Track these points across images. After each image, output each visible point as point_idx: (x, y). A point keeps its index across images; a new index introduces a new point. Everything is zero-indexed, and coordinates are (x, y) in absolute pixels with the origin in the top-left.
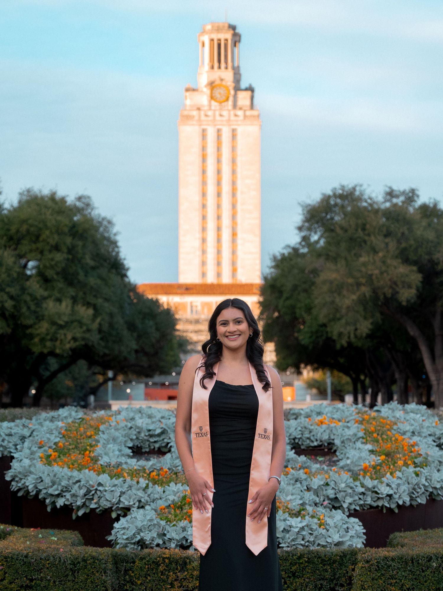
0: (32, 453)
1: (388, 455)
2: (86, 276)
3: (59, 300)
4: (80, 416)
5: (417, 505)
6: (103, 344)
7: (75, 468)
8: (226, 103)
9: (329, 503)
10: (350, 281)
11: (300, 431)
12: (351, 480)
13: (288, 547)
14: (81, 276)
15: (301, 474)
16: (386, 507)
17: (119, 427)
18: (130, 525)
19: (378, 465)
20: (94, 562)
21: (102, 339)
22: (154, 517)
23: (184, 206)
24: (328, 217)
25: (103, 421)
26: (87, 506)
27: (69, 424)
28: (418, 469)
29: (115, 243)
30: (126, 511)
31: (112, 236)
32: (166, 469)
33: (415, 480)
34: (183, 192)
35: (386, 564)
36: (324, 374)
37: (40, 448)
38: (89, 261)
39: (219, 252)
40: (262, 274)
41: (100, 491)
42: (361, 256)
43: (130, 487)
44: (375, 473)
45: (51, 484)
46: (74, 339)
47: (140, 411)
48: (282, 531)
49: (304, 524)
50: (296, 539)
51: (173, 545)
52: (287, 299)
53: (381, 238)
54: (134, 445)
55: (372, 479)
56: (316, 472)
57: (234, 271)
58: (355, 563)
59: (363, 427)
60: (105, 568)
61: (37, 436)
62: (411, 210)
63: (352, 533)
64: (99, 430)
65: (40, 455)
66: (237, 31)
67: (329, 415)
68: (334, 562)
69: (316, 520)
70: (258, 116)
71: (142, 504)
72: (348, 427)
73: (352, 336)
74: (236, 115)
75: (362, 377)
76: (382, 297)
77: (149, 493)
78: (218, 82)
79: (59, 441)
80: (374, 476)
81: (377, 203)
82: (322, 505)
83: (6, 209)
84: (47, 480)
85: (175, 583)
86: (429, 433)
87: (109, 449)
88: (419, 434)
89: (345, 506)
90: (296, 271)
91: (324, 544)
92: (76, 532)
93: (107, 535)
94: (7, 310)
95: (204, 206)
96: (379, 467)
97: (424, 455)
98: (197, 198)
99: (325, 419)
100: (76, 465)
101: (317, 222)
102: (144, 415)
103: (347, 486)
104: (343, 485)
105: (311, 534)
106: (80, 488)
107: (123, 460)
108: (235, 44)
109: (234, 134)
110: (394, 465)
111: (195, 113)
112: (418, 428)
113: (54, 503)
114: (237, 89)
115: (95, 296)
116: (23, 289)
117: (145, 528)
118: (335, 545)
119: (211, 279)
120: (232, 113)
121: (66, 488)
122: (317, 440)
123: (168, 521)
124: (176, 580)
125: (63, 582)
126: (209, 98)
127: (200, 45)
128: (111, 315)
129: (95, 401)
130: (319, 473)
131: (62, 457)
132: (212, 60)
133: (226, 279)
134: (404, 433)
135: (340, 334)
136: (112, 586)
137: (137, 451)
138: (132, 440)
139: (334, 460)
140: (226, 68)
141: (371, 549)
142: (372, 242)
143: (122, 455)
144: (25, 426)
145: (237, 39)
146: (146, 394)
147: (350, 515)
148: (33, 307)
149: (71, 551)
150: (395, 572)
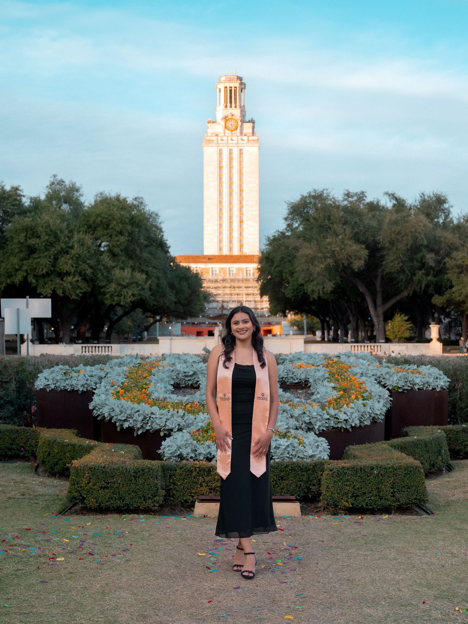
0: (107, 390)
1: (345, 390)
2: (141, 251)
3: (122, 269)
4: (138, 362)
5: (364, 426)
6: (153, 298)
7: (136, 402)
8: (236, 131)
9: (306, 426)
10: (320, 255)
11: (286, 372)
12: (320, 410)
13: (278, 458)
14: (138, 252)
15: (287, 406)
16: (343, 428)
17: (165, 370)
18: (173, 444)
19: (338, 398)
20: (149, 471)
21: (152, 295)
22: (189, 438)
23: (206, 202)
24: (305, 211)
25: (154, 366)
26: (144, 428)
27: (131, 368)
28: (365, 401)
29: (161, 230)
30: (170, 431)
31: (158, 224)
32: (196, 403)
33: (362, 409)
34: (206, 192)
35: (343, 472)
36: (302, 317)
37: (112, 386)
38: (143, 242)
39: (231, 234)
40: (260, 249)
41: (152, 418)
42: (327, 238)
43: (172, 416)
44: (337, 404)
45: (119, 413)
46: (133, 295)
48: (274, 448)
49: (289, 443)
50: (284, 453)
51: (201, 458)
52: (277, 266)
53: (340, 225)
54: (175, 383)
55: (334, 409)
56: (297, 404)
57: (241, 246)
58: (323, 471)
59: (328, 370)
60: (157, 475)
61: (110, 377)
62: (361, 205)
63: (321, 448)
64: (151, 372)
65: (113, 391)
66: (243, 81)
67: (306, 361)
68: (309, 470)
69: (297, 440)
70: (257, 140)
71: (180, 427)
72: (319, 370)
73: (321, 292)
74: (242, 140)
75: (328, 319)
76: (341, 266)
77: (185, 419)
78: (230, 117)
79: (125, 381)
80: (336, 407)
81: (338, 201)
82: (301, 428)
83: (87, 206)
84: (117, 410)
85: (203, 484)
86: (373, 374)
87: (158, 387)
88: (366, 376)
89: (316, 427)
90: (283, 248)
91: (302, 456)
92: (137, 446)
94: (87, 275)
95: (221, 202)
96: (339, 400)
97: (369, 391)
98: (215, 197)
99: (303, 364)
100: (136, 400)
101: (298, 215)
102: (181, 360)
103: (318, 414)
104: (315, 414)
105: (293, 450)
106: (139, 416)
107: (168, 395)
108: (242, 90)
109: (241, 152)
110: (349, 398)
111: (214, 138)
112: (365, 371)
113: (122, 425)
114: (243, 121)
115: (147, 266)
116: (99, 261)
117: (183, 446)
118: (309, 457)
119: (225, 252)
120: (240, 138)
121: (130, 415)
122: (297, 379)
123: (198, 441)
124: (204, 482)
125: (129, 485)
126: (224, 128)
127: (218, 91)
128: (158, 278)
129: (148, 335)
130: (299, 405)
131: (127, 393)
132: (226, 101)
133: (236, 252)
134: (356, 374)
135: (313, 291)
136: (161, 487)
137: (177, 387)
138: (173, 379)
139: (309, 394)
140: (236, 107)
141: (333, 461)
142: (335, 228)
143: (167, 390)
144: (101, 369)
145: (243, 86)
146: (182, 330)
147: (319, 435)
148: (105, 274)
149: (133, 463)
150: (349, 477)
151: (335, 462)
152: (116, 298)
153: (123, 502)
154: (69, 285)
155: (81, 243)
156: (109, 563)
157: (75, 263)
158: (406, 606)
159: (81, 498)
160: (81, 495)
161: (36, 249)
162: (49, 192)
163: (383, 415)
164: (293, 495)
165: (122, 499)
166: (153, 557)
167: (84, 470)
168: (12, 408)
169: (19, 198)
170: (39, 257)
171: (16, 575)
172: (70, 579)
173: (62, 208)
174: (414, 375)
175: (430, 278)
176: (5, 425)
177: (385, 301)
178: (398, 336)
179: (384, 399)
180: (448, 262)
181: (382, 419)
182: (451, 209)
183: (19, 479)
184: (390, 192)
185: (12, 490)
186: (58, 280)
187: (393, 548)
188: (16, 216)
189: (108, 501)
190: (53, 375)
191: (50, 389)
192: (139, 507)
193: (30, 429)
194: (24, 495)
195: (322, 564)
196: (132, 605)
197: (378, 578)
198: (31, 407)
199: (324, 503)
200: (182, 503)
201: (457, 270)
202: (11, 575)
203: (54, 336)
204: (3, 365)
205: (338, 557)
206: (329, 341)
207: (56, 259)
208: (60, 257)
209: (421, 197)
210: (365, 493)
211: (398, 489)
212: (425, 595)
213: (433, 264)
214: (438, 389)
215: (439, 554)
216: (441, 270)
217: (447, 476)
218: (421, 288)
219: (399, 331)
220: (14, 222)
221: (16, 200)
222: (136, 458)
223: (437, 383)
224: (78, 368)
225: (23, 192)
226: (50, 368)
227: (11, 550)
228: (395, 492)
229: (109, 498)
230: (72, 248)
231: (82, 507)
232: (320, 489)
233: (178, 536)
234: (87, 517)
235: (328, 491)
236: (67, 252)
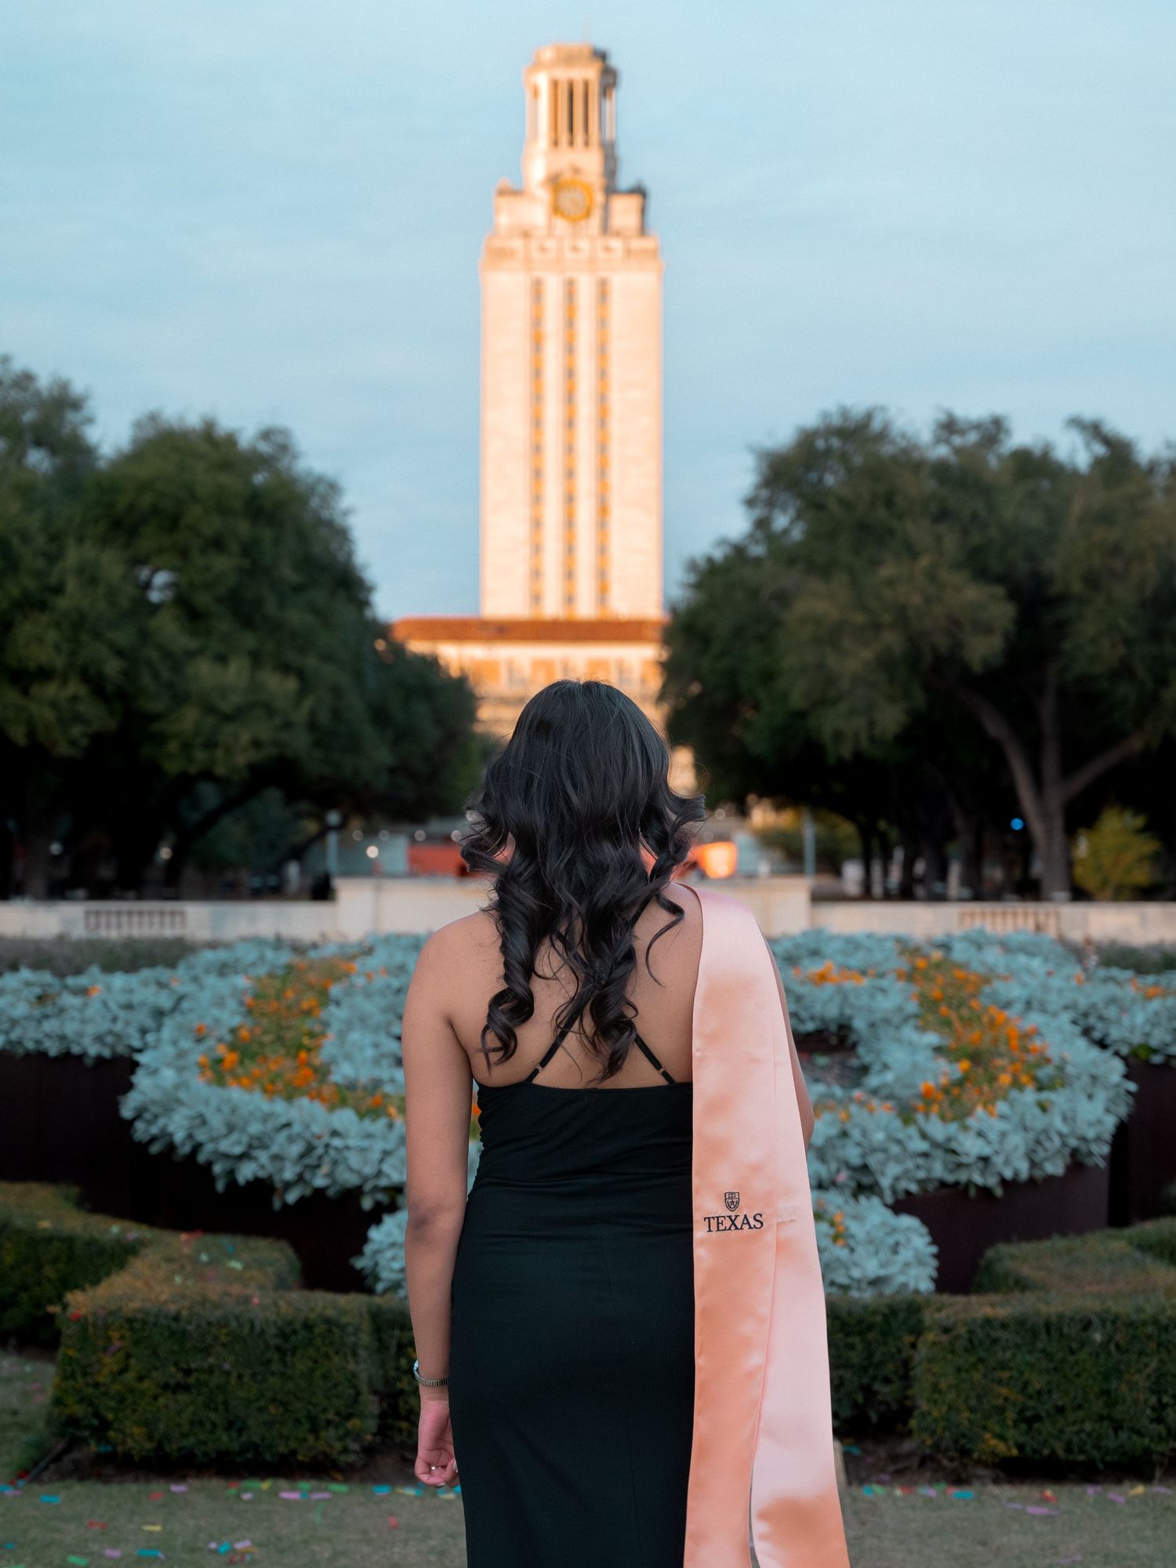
0: (181, 1055)
1: (976, 1058)
2: (281, 606)
3: (222, 659)
4: (284, 961)
5: (1044, 1179)
6: (317, 754)
7: (279, 1093)
8: (583, 223)
9: (851, 1178)
10: (859, 618)
12: (897, 1123)
14: (271, 606)
16: (975, 1184)
17: (373, 988)
19: (954, 1085)
20: (329, 1331)
21: (316, 744)
23: (493, 448)
24: (812, 478)
25: (337, 971)
26: (306, 1183)
27: (260, 979)
28: (1046, 1095)
29: (342, 534)
30: (395, 1194)
31: (336, 517)
33: (1038, 1121)
35: (988, 1336)
36: (799, 817)
37: (199, 1040)
38: (288, 573)
39: (570, 549)
41: (335, 1148)
42: (881, 563)
44: (952, 1104)
45: (223, 1130)
52: (721, 654)
53: (926, 524)
55: (944, 1119)
57: (603, 590)
58: (918, 1331)
59: (916, 989)
60: (354, 1343)
61: (191, 1010)
62: (993, 462)
63: (906, 1255)
64: (327, 995)
65: (200, 1058)
66: (610, 64)
67: (838, 959)
68: (871, 1327)
69: (824, 1227)
70: (654, 253)
72: (883, 991)
73: (863, 738)
74: (608, 249)
75: (882, 825)
76: (928, 654)
78: (568, 176)
79: (241, 1025)
80: (950, 1114)
81: (919, 446)
82: (835, 1184)
83: (105, 457)
84: (217, 1122)
86: (1063, 1003)
87: (353, 1043)
88: (1043, 1010)
89: (885, 1182)
90: (740, 596)
91: (845, 1282)
93: (349, 1257)
94: (108, 680)
95: (537, 449)
96: (956, 1091)
97: (1056, 1062)
98: (520, 430)
99: (829, 970)
100: (280, 1085)
101: (787, 490)
103: (890, 1138)
104: (880, 1136)
106: (291, 1140)
107: (385, 1070)
108: (606, 92)
109: (603, 291)
110: (990, 1084)
111: (518, 244)
112: (1038, 993)
113: (231, 1174)
114: (611, 190)
115: (301, 650)
116: (144, 635)
118: (869, 1283)
119: (552, 608)
120: (599, 243)
121: (259, 1139)
122: (812, 1018)
125: (259, 1377)
126: (549, 211)
127: (529, 95)
128: (337, 692)
129: (300, 876)
130: (826, 1106)
131: (248, 1064)
132: (554, 127)
133: (586, 609)
134: (1008, 1005)
135: (838, 736)
136: (370, 1384)
139: (851, 1068)
140: (587, 143)
141: (952, 1298)
142: (906, 532)
143: (383, 1056)
144: (162, 985)
145: (610, 80)
146: (413, 860)
147: (898, 1209)
148: (166, 674)
149: (275, 1304)
150: (1008, 1354)
151: (960, 1300)
152: (200, 755)
153: (240, 1436)
154: (47, 711)
155: (87, 576)
157: (66, 640)
159: (95, 1422)
160: (96, 1414)
163: (1106, 1141)
165: (233, 1425)
167: (107, 1327)
173: (27, 462)
177: (1069, 766)
178: (1113, 880)
179: (1107, 1089)
181: (1101, 1156)
184: (1087, 417)
186: (11, 693)
189: (187, 1435)
190: (1, 1001)
192: (294, 1453)
199: (924, 1442)
206: (888, 897)
207: (5, 626)
208: (18, 619)
210: (1061, 1410)
219: (1115, 865)
222: (281, 1284)
224: (82, 981)
228: (1164, 1406)
229: (192, 1423)
230: (59, 590)
231: (98, 1455)
232: (910, 1392)
233: (432, 1558)
234: (114, 1489)
235: (935, 1402)
236: (42, 606)
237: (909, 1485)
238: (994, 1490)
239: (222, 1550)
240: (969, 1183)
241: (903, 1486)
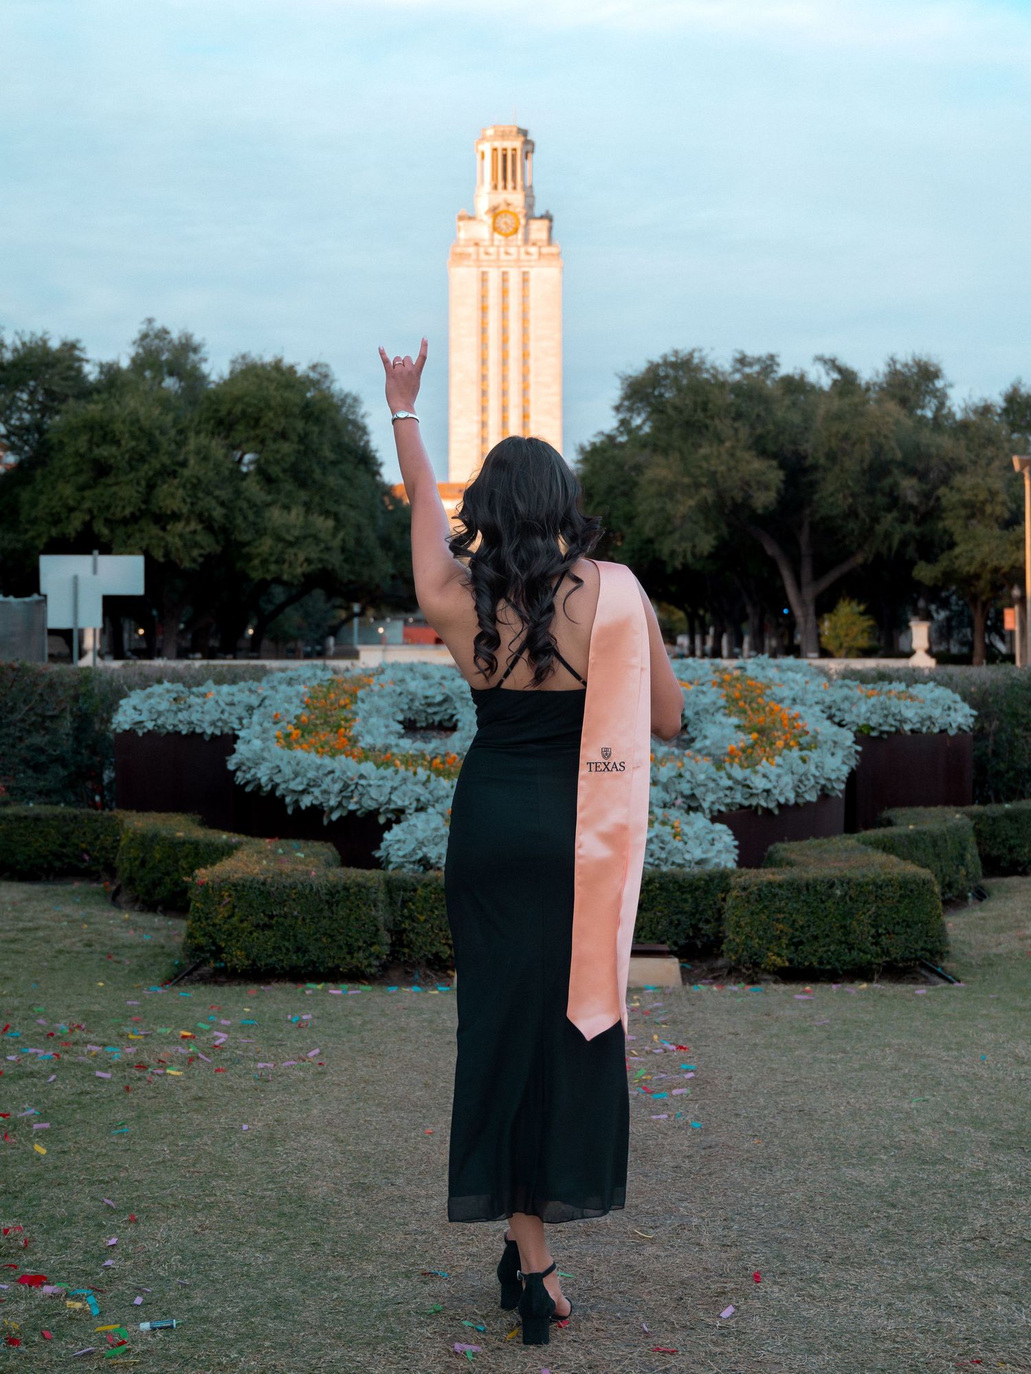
0: (264, 731)
1: (761, 731)
2: (324, 474)
3: (287, 508)
4: (328, 677)
5: (804, 804)
6: (346, 567)
7: (326, 753)
8: (513, 237)
9: (684, 803)
10: (686, 480)
12: (713, 769)
14: (317, 475)
16: (762, 807)
17: (384, 692)
18: (408, 836)
19: (748, 747)
20: (360, 891)
21: (346, 560)
22: (441, 825)
23: (456, 377)
24: (656, 393)
25: (361, 683)
26: (344, 807)
27: (313, 687)
28: (805, 753)
29: (363, 430)
30: (399, 815)
31: (359, 419)
32: (454, 755)
33: (801, 768)
34: (454, 358)
35: (770, 892)
37: (275, 723)
38: (328, 454)
41: (362, 785)
42: (700, 446)
43: (404, 780)
44: (746, 758)
45: (292, 776)
46: (308, 561)
47: (411, 668)
52: (600, 504)
53: (728, 422)
54: (405, 718)
55: (742, 766)
56: (663, 758)
58: (726, 890)
59: (724, 692)
60: (375, 899)
61: (271, 705)
62: (769, 382)
63: (719, 846)
64: (356, 697)
65: (277, 733)
66: (529, 138)
68: (697, 889)
69: (668, 829)
70: (559, 254)
71: (421, 805)
72: (704, 693)
73: (689, 555)
74: (528, 253)
75: (701, 612)
76: (729, 503)
77: (430, 788)
78: (503, 207)
79: (302, 714)
80: (745, 764)
81: (723, 373)
82: (674, 805)
83: (214, 382)
84: (288, 771)
86: (816, 700)
87: (372, 725)
88: (803, 704)
89: (706, 805)
90: (612, 467)
91: (681, 862)
92: (329, 844)
93: (373, 850)
94: (215, 521)
95: (484, 378)
96: (750, 750)
97: (811, 733)
98: (473, 366)
100: (327, 748)
101: (641, 401)
102: (417, 675)
103: (708, 778)
104: (702, 777)
105: (662, 849)
106: (334, 781)
107: (392, 740)
108: (526, 155)
109: (525, 279)
110: (771, 747)
111: (472, 250)
112: (800, 693)
113: (297, 802)
114: (530, 217)
115: (336, 502)
116: (238, 493)
117: (429, 841)
118: (696, 864)
120: (522, 250)
121: (314, 781)
125: (316, 920)
126: (491, 230)
127: (479, 156)
128: (359, 528)
129: (336, 644)
130: (668, 760)
131: (306, 737)
132: (494, 177)
134: (781, 701)
135: (673, 553)
136: (385, 925)
137: (410, 727)
138: (402, 710)
139: (685, 740)
140: (515, 188)
141: (748, 871)
142: (716, 427)
143: (391, 733)
144: (251, 691)
145: (529, 148)
146: (406, 635)
147: (714, 820)
148: (251, 517)
149: (326, 875)
150: (783, 904)
151: (753, 872)
152: (273, 567)
153: (304, 956)
154: (177, 540)
155: (202, 456)
156: (280, 1079)
157: (189, 496)
158: (934, 1164)
159: (213, 948)
160: (214, 943)
161: (111, 467)
162: (137, 354)
163: (843, 782)
164: (663, 943)
165: (301, 950)
166: (374, 1067)
167: (220, 889)
168: (63, 773)
169: (77, 364)
170: (117, 484)
171: (79, 1103)
172: (196, 1111)
173: (164, 385)
174: (902, 702)
175: (909, 527)
176: (49, 807)
177: (818, 574)
178: (845, 645)
179: (843, 749)
180: (944, 495)
181: (840, 791)
182: (950, 392)
183: (79, 914)
184: (827, 356)
185: (66, 937)
186: (155, 530)
187: (889, 1045)
188: (71, 401)
189: (270, 956)
190: (152, 701)
191: (145, 730)
192: (338, 967)
193: (101, 814)
194: (90, 946)
195: (740, 1079)
196: (337, 1163)
197: (863, 1106)
198: (102, 773)
199: (730, 958)
200: (428, 960)
201: (963, 512)
202: (69, 1104)
203: (144, 645)
204: (47, 680)
205: (773, 1066)
206: (705, 654)
207: (151, 487)
208: (159, 482)
209: (889, 366)
210: (816, 938)
211: (886, 929)
212: (972, 1141)
213: (914, 500)
214: (952, 732)
215: (989, 1057)
216: (930, 512)
217: (977, 908)
218: (890, 549)
219: (847, 635)
220: (67, 412)
221: (70, 368)
222: (329, 865)
223: (949, 719)
224: (202, 689)
225: (85, 353)
226: (144, 688)
227: (67, 1052)
228: (879, 935)
229: (274, 948)
230: (184, 464)
231: (216, 969)
232: (721, 929)
233: (425, 1024)
234: (226, 988)
235: (738, 932)
236: (174, 474)
237: (722, 985)
238: (775, 986)
239: (294, 1020)
240: (758, 806)
241: (717, 986)
